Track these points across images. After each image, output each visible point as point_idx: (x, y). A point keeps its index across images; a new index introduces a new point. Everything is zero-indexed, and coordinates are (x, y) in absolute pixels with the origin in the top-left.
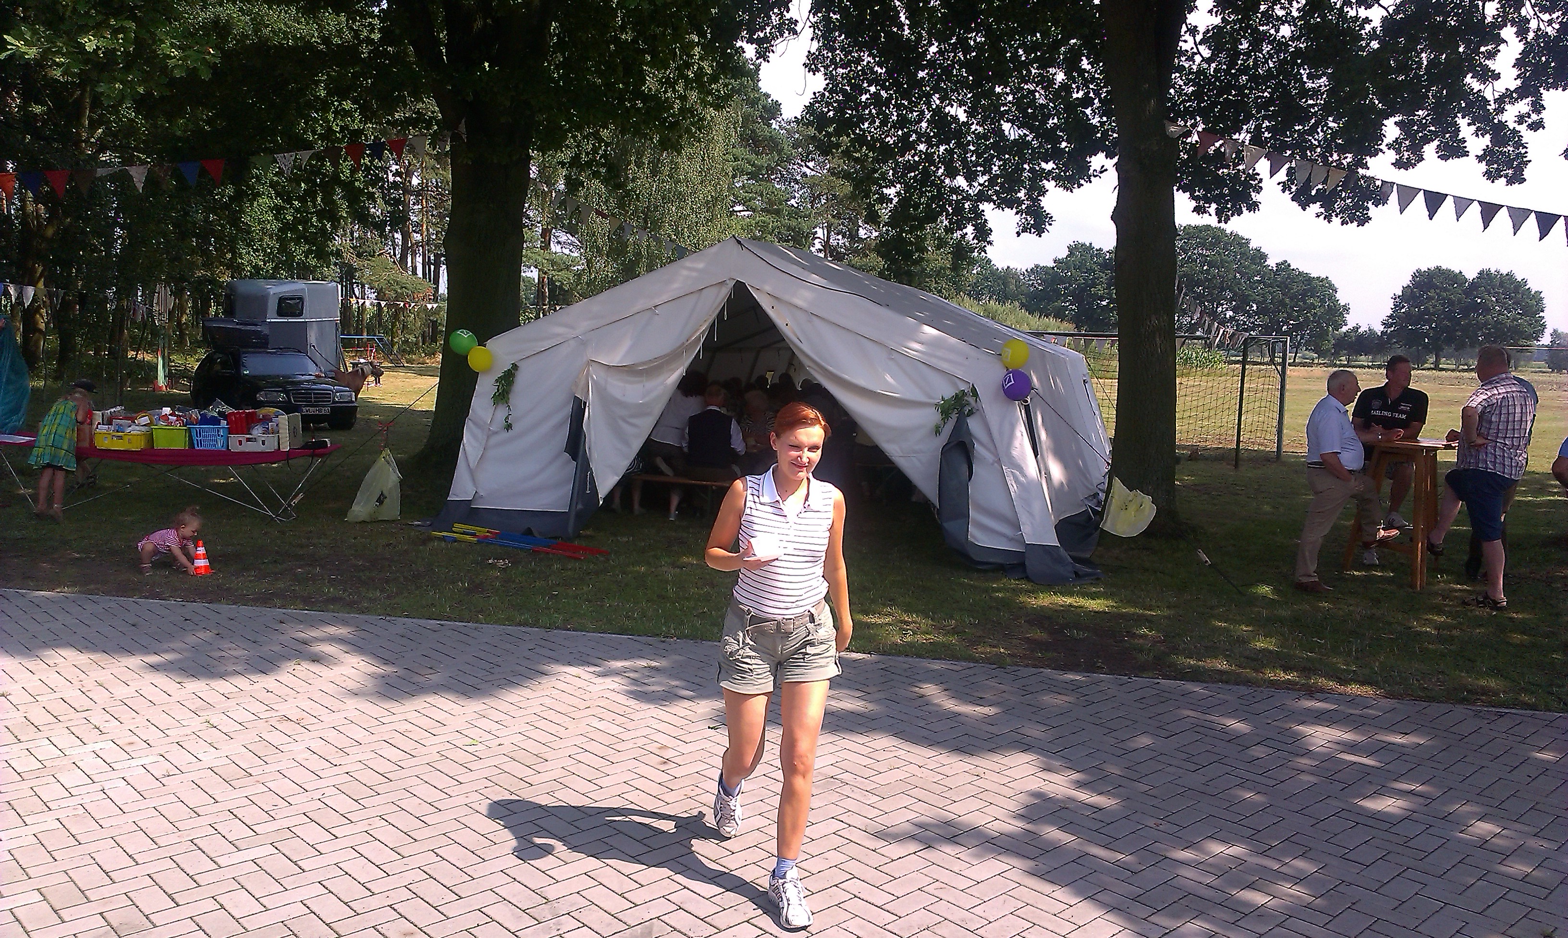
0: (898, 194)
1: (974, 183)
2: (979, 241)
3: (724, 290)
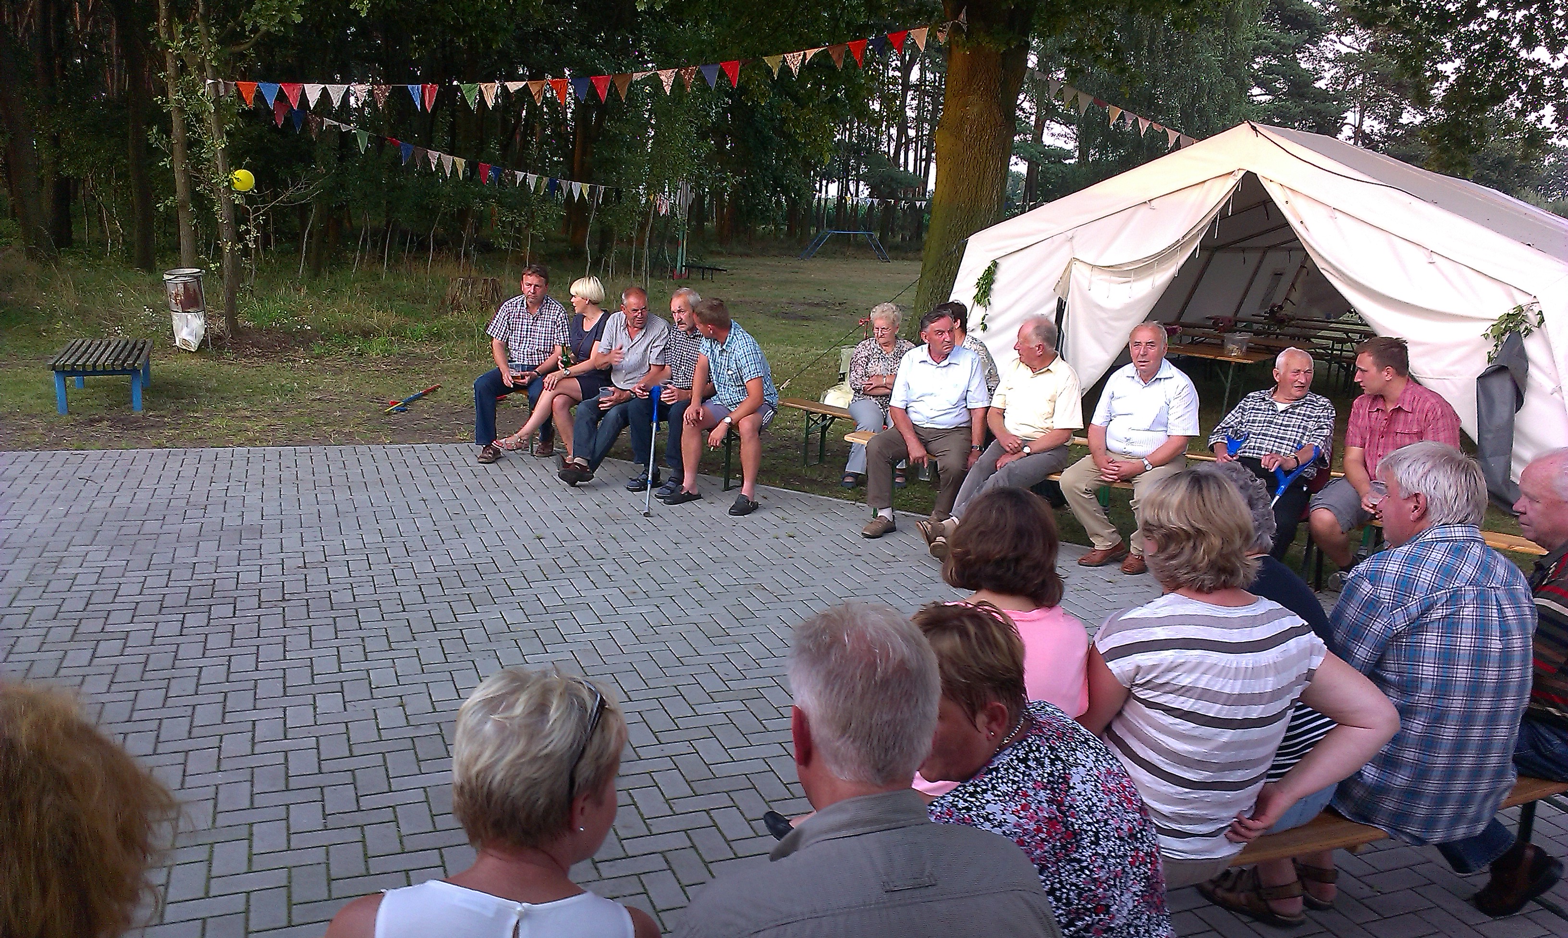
0: (1458, 70)
1: (1558, 55)
2: (1560, 125)
3: (1230, 183)
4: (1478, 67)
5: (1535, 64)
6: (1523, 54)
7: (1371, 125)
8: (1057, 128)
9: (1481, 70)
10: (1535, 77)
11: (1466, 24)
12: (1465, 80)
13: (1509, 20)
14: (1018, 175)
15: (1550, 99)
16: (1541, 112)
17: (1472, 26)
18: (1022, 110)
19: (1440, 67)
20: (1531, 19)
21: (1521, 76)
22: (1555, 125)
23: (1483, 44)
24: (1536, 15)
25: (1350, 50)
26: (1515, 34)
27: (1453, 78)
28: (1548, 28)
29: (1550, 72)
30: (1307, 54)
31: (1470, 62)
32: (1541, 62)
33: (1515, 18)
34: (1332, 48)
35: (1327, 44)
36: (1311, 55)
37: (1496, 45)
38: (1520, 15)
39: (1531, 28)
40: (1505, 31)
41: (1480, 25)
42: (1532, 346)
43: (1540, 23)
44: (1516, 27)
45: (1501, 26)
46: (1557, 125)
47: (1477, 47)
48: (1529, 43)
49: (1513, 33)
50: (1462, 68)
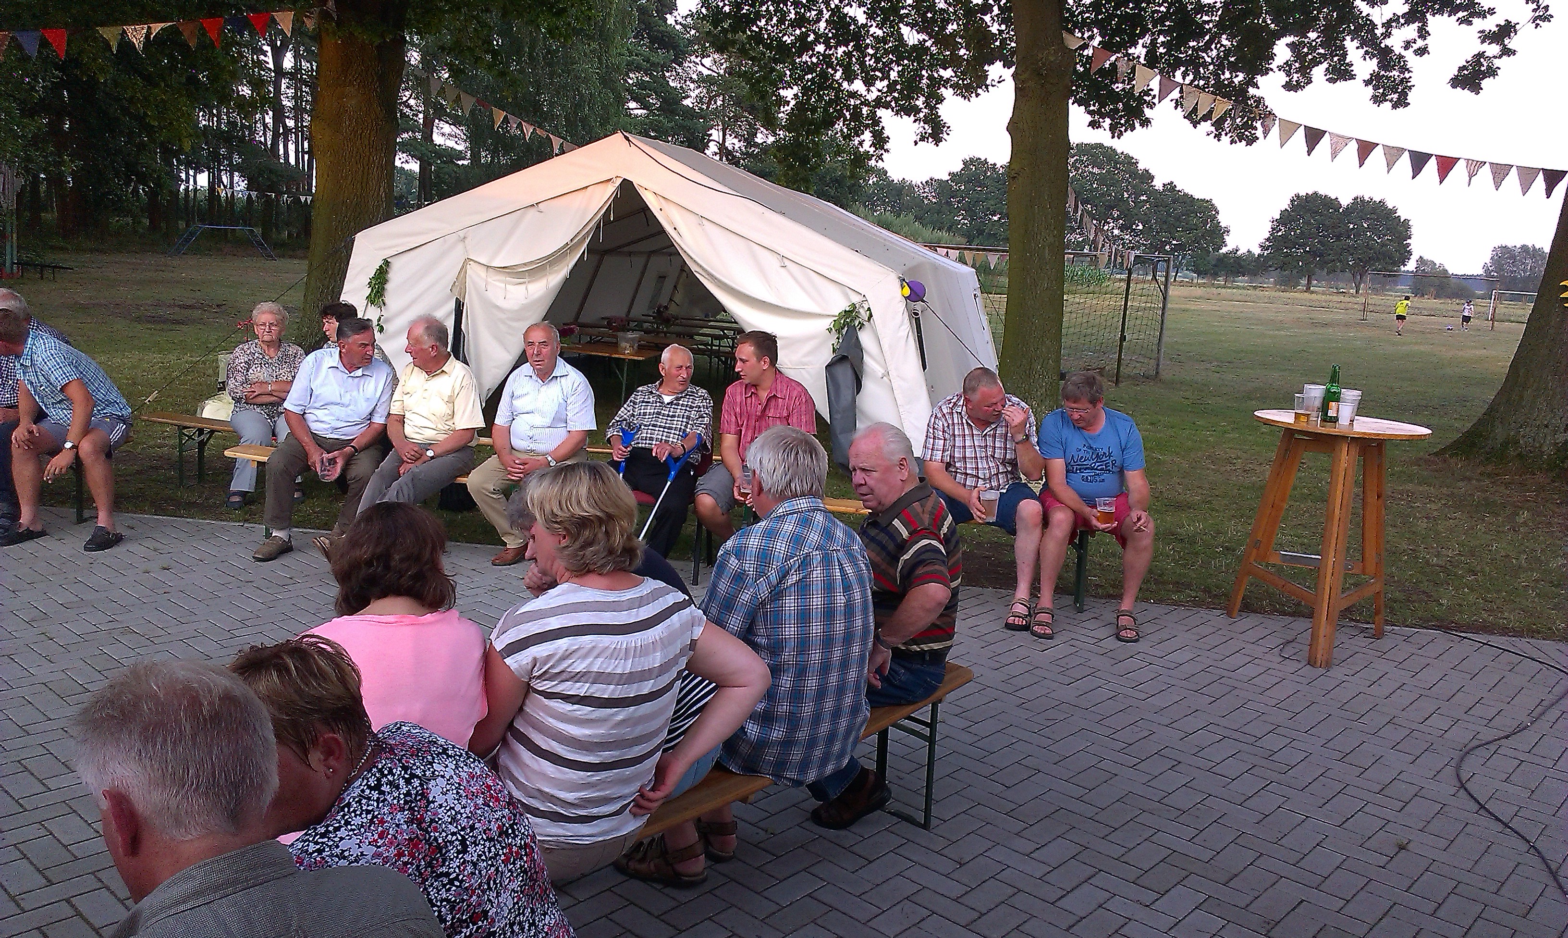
0: (796, 95)
1: (872, 88)
2: (877, 149)
3: (611, 189)
4: (812, 95)
5: (854, 95)
6: (845, 85)
7: (732, 142)
8: (447, 128)
9: (815, 97)
10: (855, 106)
11: (800, 56)
12: (801, 106)
13: (833, 54)
14: (409, 174)
15: (867, 126)
16: (862, 137)
17: (805, 58)
18: (410, 107)
19: (783, 92)
20: (848, 54)
21: (845, 105)
22: (873, 149)
23: (814, 74)
24: (853, 51)
25: (710, 72)
26: (838, 67)
27: (793, 102)
28: (862, 64)
29: (866, 103)
30: (674, 73)
31: (805, 90)
32: (859, 93)
33: (837, 53)
34: (695, 69)
35: (691, 65)
36: (678, 74)
37: (824, 75)
38: (841, 50)
39: (850, 63)
40: (830, 65)
41: (810, 57)
42: (865, 338)
43: (856, 59)
44: (839, 61)
45: (826, 59)
46: (874, 149)
47: (810, 76)
48: (850, 77)
49: (836, 66)
50: (800, 94)
